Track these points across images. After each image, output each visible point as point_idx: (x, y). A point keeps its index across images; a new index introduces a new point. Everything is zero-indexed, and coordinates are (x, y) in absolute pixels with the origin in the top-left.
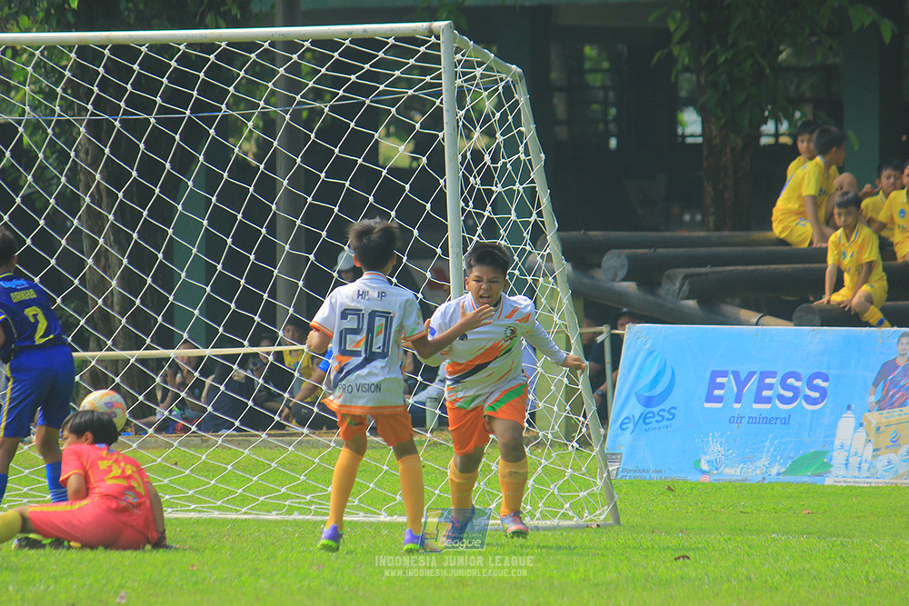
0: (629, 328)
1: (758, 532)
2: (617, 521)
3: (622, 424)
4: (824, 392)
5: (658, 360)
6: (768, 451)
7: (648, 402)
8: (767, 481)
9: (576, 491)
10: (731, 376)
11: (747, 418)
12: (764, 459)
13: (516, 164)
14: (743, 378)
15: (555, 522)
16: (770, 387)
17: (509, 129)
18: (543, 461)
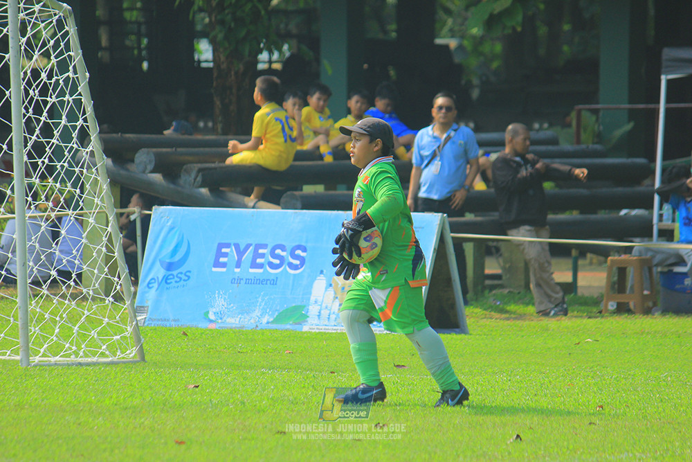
0: (155, 210)
1: (250, 368)
2: (143, 359)
3: (149, 283)
4: (303, 260)
5: (178, 233)
6: (260, 305)
7: (170, 267)
8: (259, 327)
9: (112, 336)
10: (233, 247)
11: (245, 280)
12: (257, 311)
13: (67, 80)
14: (242, 249)
15: (95, 359)
16: (263, 256)
17: (61, 53)
18: (86, 312)
